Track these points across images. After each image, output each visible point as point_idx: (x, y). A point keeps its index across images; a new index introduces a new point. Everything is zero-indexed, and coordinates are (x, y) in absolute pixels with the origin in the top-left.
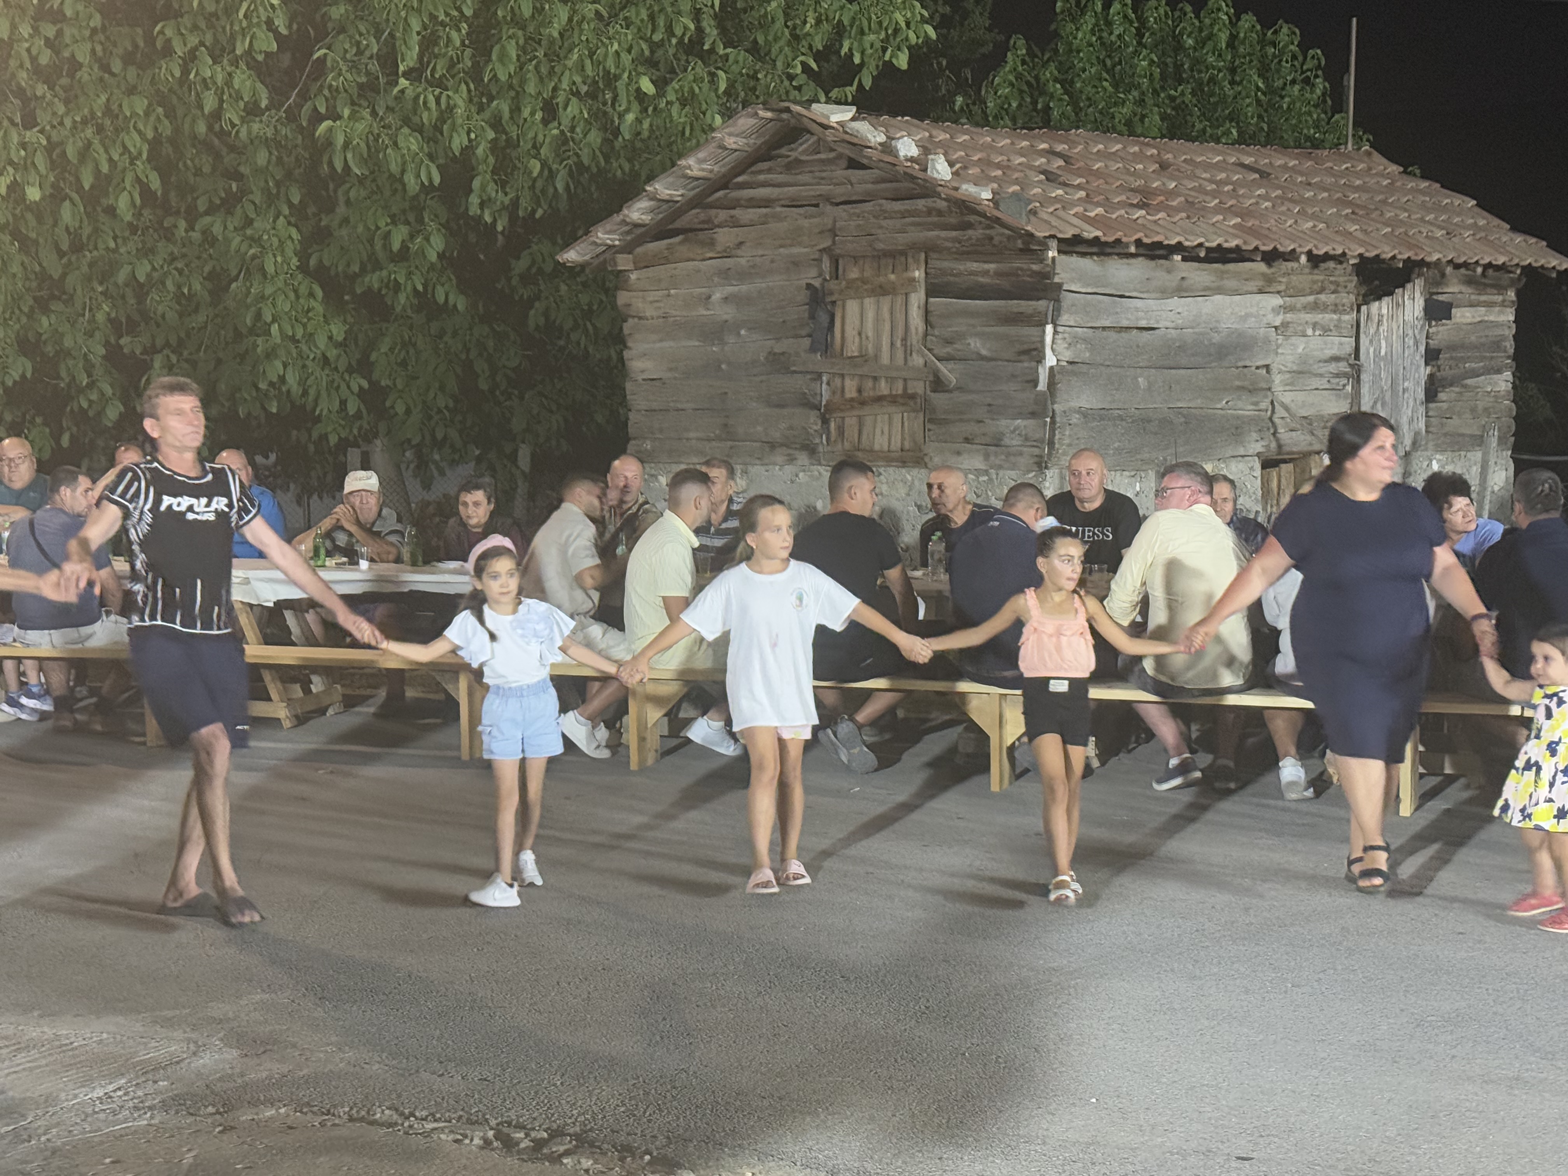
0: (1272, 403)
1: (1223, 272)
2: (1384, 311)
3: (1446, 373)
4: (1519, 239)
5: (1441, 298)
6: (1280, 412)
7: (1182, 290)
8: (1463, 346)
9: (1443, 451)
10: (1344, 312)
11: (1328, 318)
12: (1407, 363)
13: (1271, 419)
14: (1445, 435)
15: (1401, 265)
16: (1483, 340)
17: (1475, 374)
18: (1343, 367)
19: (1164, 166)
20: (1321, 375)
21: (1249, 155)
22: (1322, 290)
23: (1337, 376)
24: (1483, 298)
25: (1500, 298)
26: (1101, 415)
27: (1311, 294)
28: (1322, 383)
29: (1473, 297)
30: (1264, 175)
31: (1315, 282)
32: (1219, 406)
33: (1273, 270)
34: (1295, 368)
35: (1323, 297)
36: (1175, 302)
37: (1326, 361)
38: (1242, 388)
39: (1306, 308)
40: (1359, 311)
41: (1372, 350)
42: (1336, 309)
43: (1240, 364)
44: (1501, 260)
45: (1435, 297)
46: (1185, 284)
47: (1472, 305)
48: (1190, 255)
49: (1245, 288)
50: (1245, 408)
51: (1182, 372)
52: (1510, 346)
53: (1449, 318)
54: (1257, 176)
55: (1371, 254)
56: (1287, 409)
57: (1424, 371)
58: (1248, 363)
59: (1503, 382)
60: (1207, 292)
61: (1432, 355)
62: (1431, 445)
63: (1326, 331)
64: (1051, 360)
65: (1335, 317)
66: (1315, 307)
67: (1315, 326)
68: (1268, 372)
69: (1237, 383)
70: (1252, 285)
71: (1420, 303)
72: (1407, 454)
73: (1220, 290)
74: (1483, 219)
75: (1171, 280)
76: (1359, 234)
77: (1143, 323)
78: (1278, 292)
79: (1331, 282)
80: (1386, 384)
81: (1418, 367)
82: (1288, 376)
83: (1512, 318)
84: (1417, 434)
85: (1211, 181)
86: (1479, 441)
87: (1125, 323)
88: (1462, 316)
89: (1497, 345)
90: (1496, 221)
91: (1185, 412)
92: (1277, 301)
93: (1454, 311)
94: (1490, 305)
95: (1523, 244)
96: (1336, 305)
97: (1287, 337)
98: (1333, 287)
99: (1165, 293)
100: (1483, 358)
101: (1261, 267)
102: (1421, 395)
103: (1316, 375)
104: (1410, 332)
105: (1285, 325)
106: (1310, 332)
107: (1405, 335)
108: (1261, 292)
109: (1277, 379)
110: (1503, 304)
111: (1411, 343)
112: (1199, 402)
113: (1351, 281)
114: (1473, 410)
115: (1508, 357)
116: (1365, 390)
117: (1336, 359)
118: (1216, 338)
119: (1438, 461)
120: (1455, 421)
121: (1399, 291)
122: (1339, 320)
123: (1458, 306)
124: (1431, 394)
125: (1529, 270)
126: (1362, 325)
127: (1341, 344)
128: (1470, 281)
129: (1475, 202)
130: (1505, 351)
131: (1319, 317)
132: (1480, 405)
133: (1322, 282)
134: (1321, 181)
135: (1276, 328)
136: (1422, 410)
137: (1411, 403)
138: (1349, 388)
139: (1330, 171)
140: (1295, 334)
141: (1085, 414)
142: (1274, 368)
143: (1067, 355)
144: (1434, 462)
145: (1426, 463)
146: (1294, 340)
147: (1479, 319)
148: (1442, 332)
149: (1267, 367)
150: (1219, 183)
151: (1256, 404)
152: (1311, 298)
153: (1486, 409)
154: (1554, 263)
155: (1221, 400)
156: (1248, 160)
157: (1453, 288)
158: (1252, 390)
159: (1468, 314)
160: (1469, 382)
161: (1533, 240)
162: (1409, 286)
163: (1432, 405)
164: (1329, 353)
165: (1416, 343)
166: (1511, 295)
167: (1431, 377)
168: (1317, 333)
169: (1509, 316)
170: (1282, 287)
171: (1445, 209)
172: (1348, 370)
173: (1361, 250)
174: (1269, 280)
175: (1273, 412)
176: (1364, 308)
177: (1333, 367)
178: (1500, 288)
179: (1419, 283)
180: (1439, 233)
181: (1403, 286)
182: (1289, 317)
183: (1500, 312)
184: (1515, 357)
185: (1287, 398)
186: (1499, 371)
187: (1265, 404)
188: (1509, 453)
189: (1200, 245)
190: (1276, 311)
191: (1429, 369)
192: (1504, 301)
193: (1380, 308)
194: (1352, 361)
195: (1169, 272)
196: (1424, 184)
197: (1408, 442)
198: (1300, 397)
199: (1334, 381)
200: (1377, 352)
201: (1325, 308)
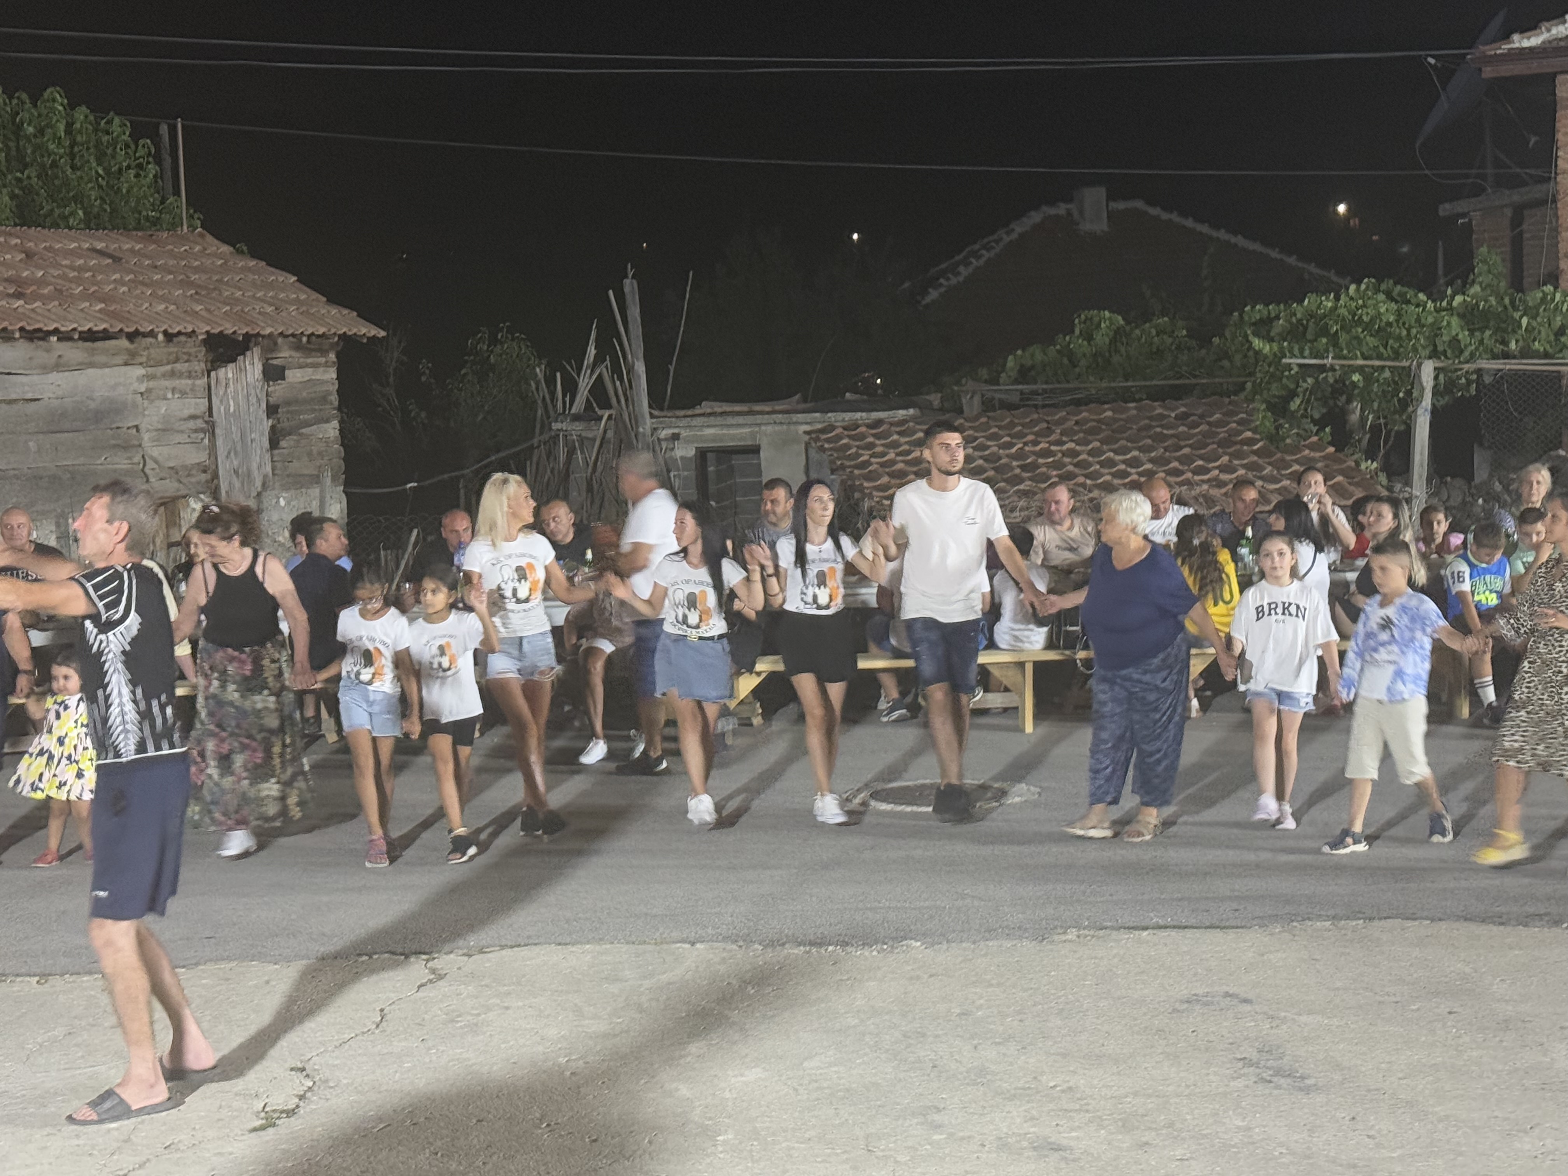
0: (143, 457)
1: (93, 349)
2: (230, 375)
3: (285, 425)
4: (334, 311)
5: (275, 362)
6: (150, 464)
7: (59, 366)
8: (296, 401)
9: (287, 489)
10: (197, 377)
11: (185, 383)
12: (253, 419)
13: (143, 470)
14: (288, 476)
15: (241, 338)
16: (313, 395)
17: (308, 424)
18: (200, 423)
19: (29, 255)
20: (182, 432)
21: (100, 240)
22: (176, 361)
23: (196, 431)
24: (309, 360)
25: (323, 360)
27: (168, 363)
28: (183, 438)
29: (302, 360)
30: (117, 260)
31: (170, 354)
32: (99, 462)
33: (135, 345)
34: (160, 426)
35: (178, 366)
36: (54, 377)
37: (185, 420)
38: (115, 446)
39: (164, 375)
40: (209, 376)
41: (222, 408)
42: (190, 375)
43: (114, 426)
44: (321, 330)
45: (271, 362)
46: (62, 361)
47: (301, 367)
48: (65, 337)
49: (114, 362)
50: (121, 462)
51: (66, 434)
52: (334, 399)
53: (284, 379)
54: (110, 261)
55: (216, 331)
56: (156, 462)
57: (267, 424)
58: (120, 425)
59: (332, 429)
60: (81, 367)
61: (272, 410)
62: (277, 485)
63: (183, 394)
65: (190, 382)
66: (172, 374)
67: (173, 390)
68: (138, 431)
69: (113, 442)
70: (119, 360)
71: (259, 367)
72: (259, 494)
73: (92, 365)
74: (305, 294)
75: (50, 359)
76: (203, 313)
77: (29, 396)
78: (141, 364)
79: (184, 353)
80: (236, 436)
81: (262, 420)
82: (155, 433)
83: (335, 376)
84: (265, 476)
85: (73, 268)
86: (316, 479)
87: (14, 396)
88: (294, 376)
89: (324, 399)
90: (315, 295)
91: (71, 469)
92: (140, 371)
93: (287, 373)
94: (315, 366)
95: (338, 315)
96: (190, 372)
97: (152, 401)
98: (186, 357)
99: (46, 369)
100: (313, 411)
101: (124, 343)
102: (266, 444)
103: (178, 432)
104: (253, 392)
105: (149, 391)
106: (170, 396)
107: (248, 395)
108: (126, 364)
109: (146, 437)
110: (326, 365)
111: (255, 400)
112: (82, 460)
113: (200, 351)
114: (310, 454)
115: (334, 409)
116: (220, 442)
117: (193, 417)
118: (92, 405)
119: (284, 498)
120: (296, 464)
121: (240, 358)
122: (194, 385)
123: (289, 369)
124: (274, 443)
125: (344, 337)
126: (213, 388)
127: (197, 404)
128: (298, 347)
129: (295, 278)
130: (331, 404)
131: (177, 383)
132: (315, 450)
133: (177, 353)
134: (165, 264)
135: (142, 394)
136: (268, 456)
137: (259, 452)
138: (206, 441)
139: (172, 255)
140: (158, 398)
142: (143, 428)
144: (281, 499)
145: (274, 501)
146: (157, 403)
147: (306, 379)
148: (279, 390)
149: (137, 427)
150: (80, 269)
151: (130, 458)
152: (169, 367)
153: (320, 453)
154: (364, 331)
155: (100, 458)
156: (100, 246)
157: (285, 354)
158: (126, 447)
159: (299, 375)
160: (304, 431)
161: (345, 311)
162: (248, 353)
163: (276, 452)
164: (186, 413)
165: (259, 400)
166: (332, 356)
167: (273, 428)
168: (176, 396)
169: (332, 374)
170: (144, 359)
171: (271, 286)
172: (204, 425)
173: (208, 328)
174: (133, 354)
175: (144, 465)
176: (213, 374)
177: (191, 424)
178: (323, 352)
179: (257, 351)
180: (269, 309)
181: (243, 354)
182: (152, 384)
183: (325, 372)
184: (339, 409)
185: (155, 452)
186: (327, 421)
187: (137, 458)
188: (342, 488)
189: (74, 329)
190: (140, 379)
191: (270, 422)
192: (327, 362)
193: (226, 373)
194: (207, 418)
195: (48, 351)
196: (252, 263)
197: (258, 484)
198: (165, 450)
199: (194, 435)
200: (227, 410)
201: (180, 375)
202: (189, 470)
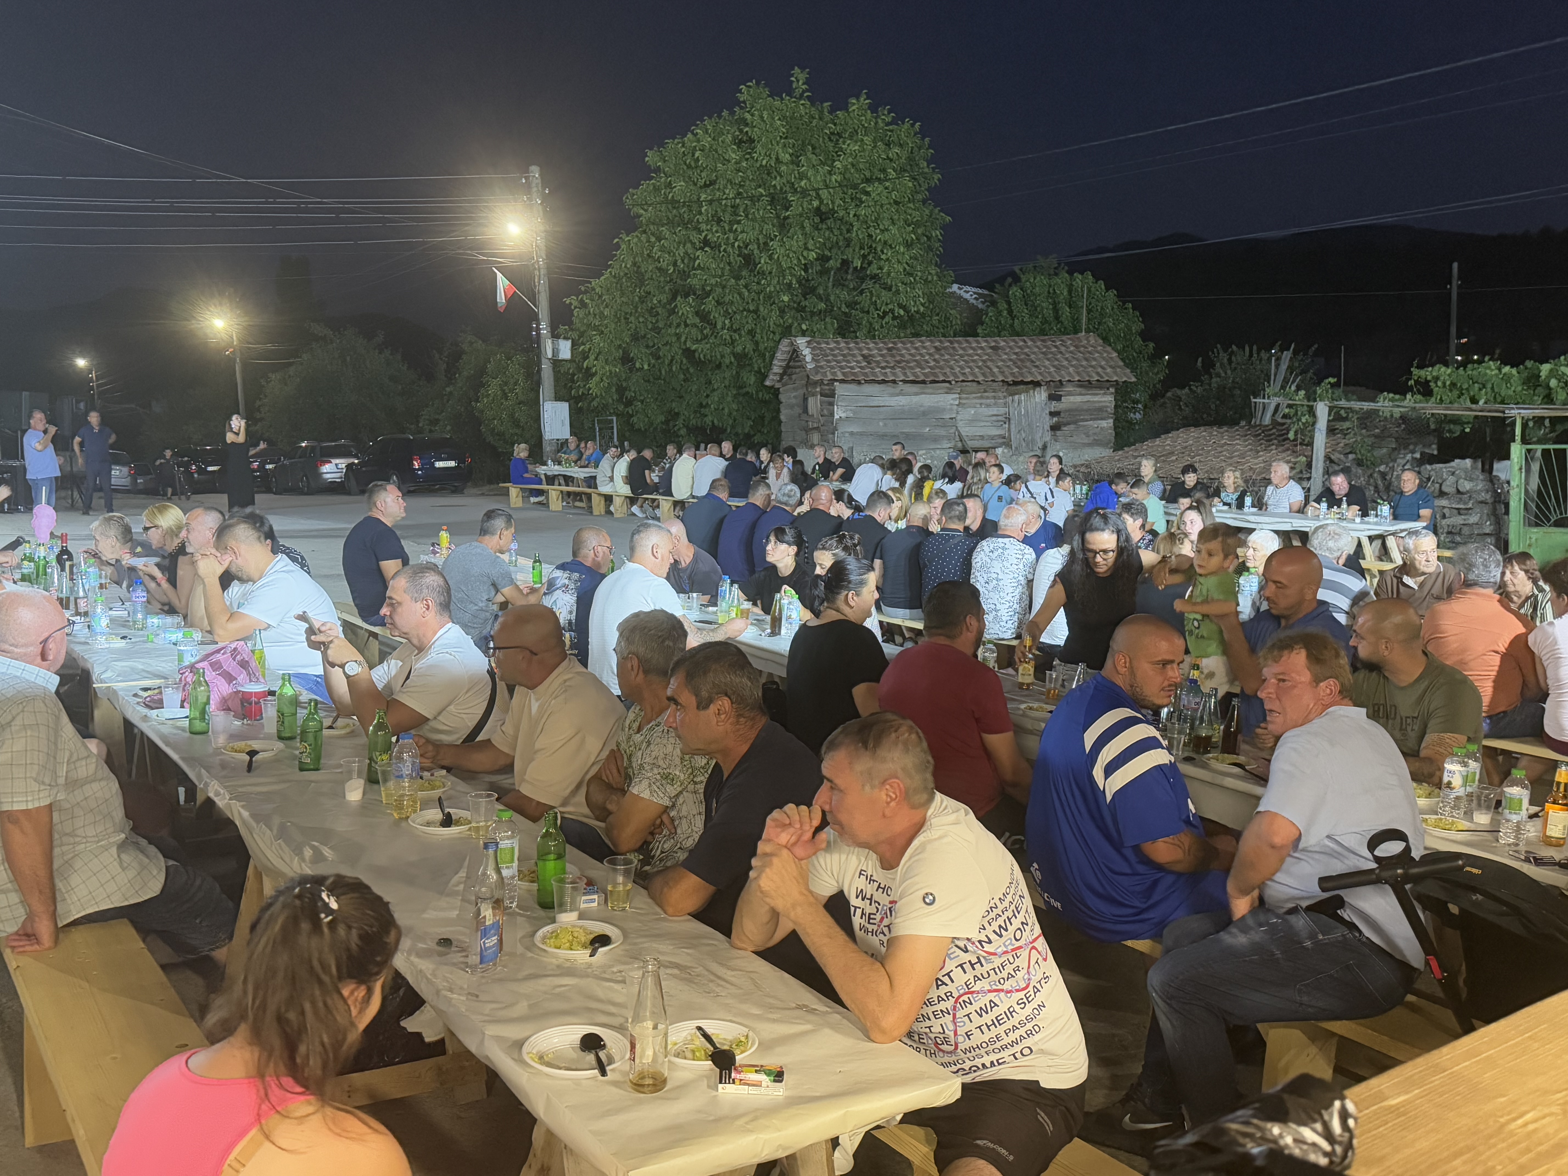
0: (957, 430)
1: (924, 387)
2: (1023, 398)
3: (1064, 420)
5: (1058, 393)
7: (901, 393)
8: (1076, 410)
9: (1066, 449)
10: (999, 399)
11: (989, 401)
12: (1038, 418)
13: (957, 436)
16: (1092, 408)
17: (1086, 421)
18: (1000, 418)
20: (986, 421)
22: (985, 391)
23: (996, 421)
24: (1090, 392)
25: (1103, 392)
26: (861, 434)
27: (977, 393)
28: (987, 424)
29: (1082, 392)
31: (980, 389)
33: (952, 386)
34: (970, 419)
35: (984, 394)
36: (900, 398)
37: (989, 416)
38: (939, 425)
39: (975, 398)
40: (1007, 398)
41: (1016, 412)
42: (994, 398)
43: (936, 417)
45: (1055, 393)
46: (907, 392)
47: (1080, 395)
49: (936, 392)
50: (942, 432)
51: (904, 420)
52: (1110, 410)
53: (1065, 400)
57: (1050, 420)
58: (939, 417)
59: (1107, 424)
60: (916, 394)
61: (1054, 414)
62: (1059, 446)
63: (988, 406)
64: (836, 417)
65: (993, 401)
66: (982, 397)
67: (981, 404)
68: (954, 420)
69: (934, 424)
70: (939, 391)
71: (1045, 395)
73: (923, 393)
75: (896, 391)
77: (882, 405)
78: (956, 393)
79: (989, 389)
80: (1026, 424)
81: (1045, 418)
82: (967, 421)
86: (1090, 445)
87: (874, 405)
88: (1074, 399)
89: (1101, 409)
91: (908, 433)
92: (956, 396)
93: (1067, 397)
94: (1097, 395)
97: (964, 408)
98: (989, 391)
99: (894, 395)
100: (1091, 415)
101: (946, 384)
102: (1047, 427)
103: (984, 421)
104: (1039, 406)
105: (962, 404)
106: (978, 406)
107: (1036, 406)
108: (945, 393)
109: (960, 423)
110: (1105, 394)
111: (1040, 409)
112: (915, 430)
113: (1001, 388)
114: (1087, 434)
115: (1109, 414)
116: (1013, 426)
117: (996, 415)
118: (923, 409)
120: (1074, 438)
121: (1032, 391)
122: (996, 402)
123: (1072, 395)
124: (1055, 428)
126: (1010, 403)
127: (997, 410)
128: (1081, 386)
130: (1107, 412)
131: (983, 401)
133: (984, 389)
135: (956, 405)
136: (1050, 433)
137: (1042, 432)
138: (1007, 426)
140: (969, 407)
141: (852, 433)
142: (958, 419)
143: (843, 415)
144: (1061, 453)
145: (1055, 453)
146: (968, 409)
147: (1084, 400)
148: (1060, 405)
149: (953, 418)
151: (949, 431)
152: (978, 395)
153: (1095, 434)
155: (926, 430)
157: (1070, 389)
158: (945, 426)
159: (1077, 398)
160: (1082, 423)
162: (1038, 389)
163: (1057, 432)
164: (991, 413)
165: (1043, 409)
166: (1112, 390)
167: (1055, 422)
168: (983, 407)
169: (1111, 398)
170: (958, 391)
172: (1003, 419)
174: (952, 389)
175: (958, 434)
176: (1011, 397)
177: (994, 418)
178: (1105, 388)
179: (1044, 388)
181: (1034, 389)
182: (964, 401)
183: (1103, 397)
184: (1114, 414)
185: (965, 429)
186: (1102, 419)
187: (953, 431)
190: (956, 399)
191: (1055, 419)
193: (1020, 397)
194: (1005, 416)
195: (894, 388)
198: (975, 429)
199: (995, 423)
200: (1020, 413)
201: (988, 398)
202: (992, 438)
